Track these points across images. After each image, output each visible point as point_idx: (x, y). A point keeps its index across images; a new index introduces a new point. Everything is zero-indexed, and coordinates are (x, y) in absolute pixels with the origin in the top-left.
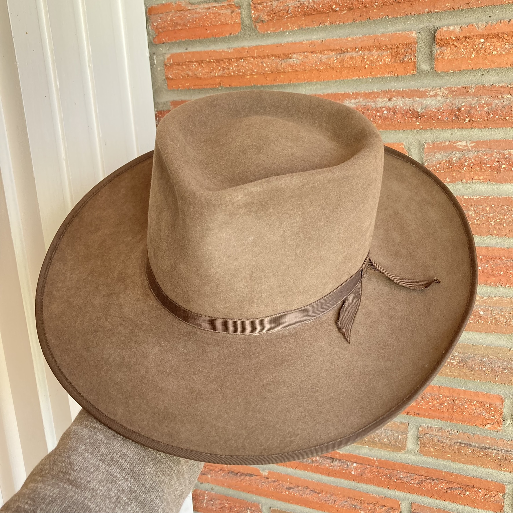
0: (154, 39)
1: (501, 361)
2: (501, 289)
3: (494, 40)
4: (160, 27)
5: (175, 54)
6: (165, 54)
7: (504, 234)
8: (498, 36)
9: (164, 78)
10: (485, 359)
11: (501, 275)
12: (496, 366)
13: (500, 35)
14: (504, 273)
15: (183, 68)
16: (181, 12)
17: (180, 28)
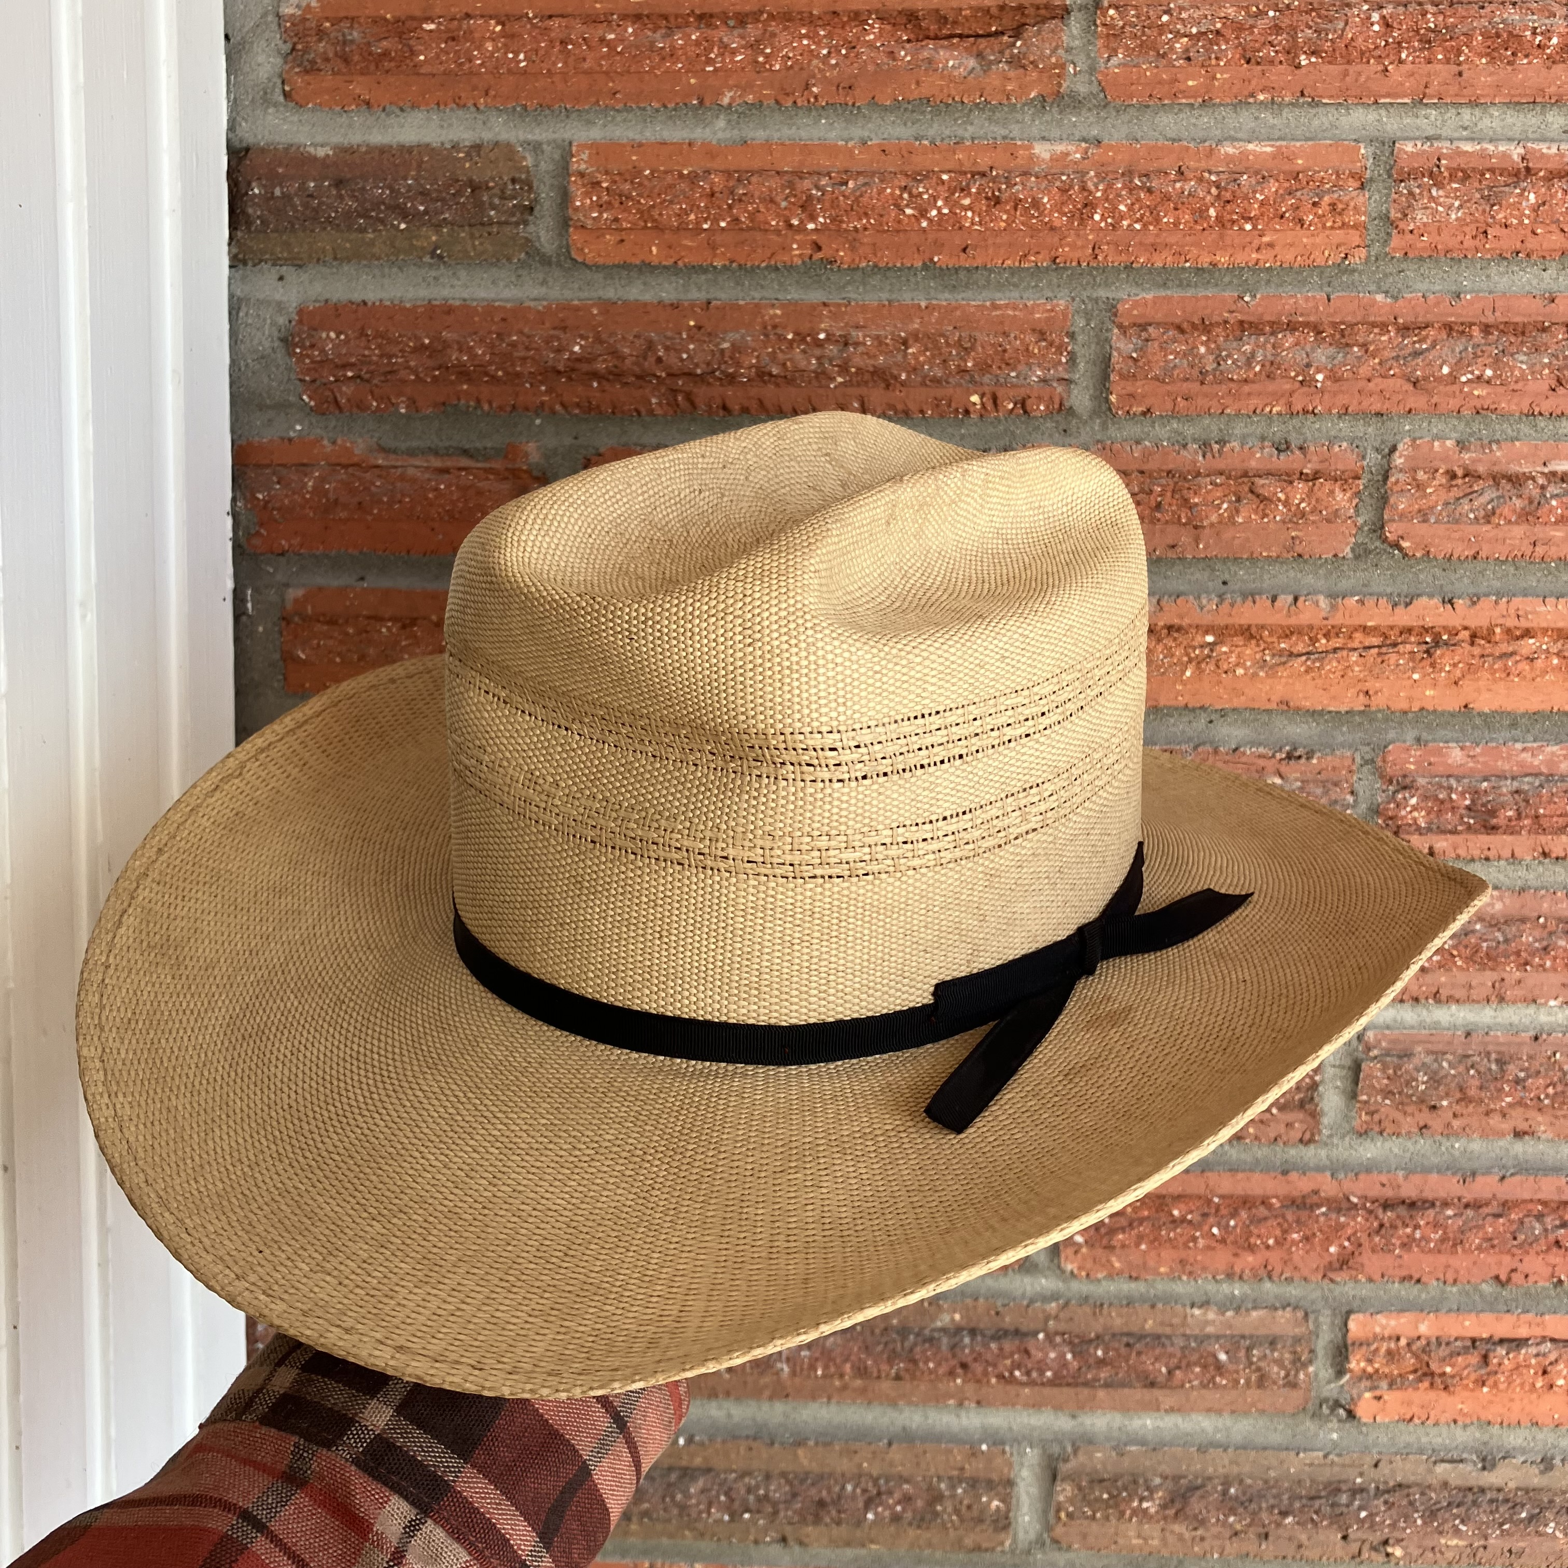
0: (249, 536)
1: (1274, 1491)
2: (1268, 1285)
3: (1239, 640)
4: (278, 505)
5: (320, 589)
6: (287, 585)
7: (1272, 1135)
8: (1248, 633)
9: (277, 656)
10: (1232, 1491)
11: (1268, 1247)
12: (1264, 1505)
13: (1254, 630)
14: (1277, 1242)
15: (347, 634)
16: (350, 470)
17: (343, 515)
